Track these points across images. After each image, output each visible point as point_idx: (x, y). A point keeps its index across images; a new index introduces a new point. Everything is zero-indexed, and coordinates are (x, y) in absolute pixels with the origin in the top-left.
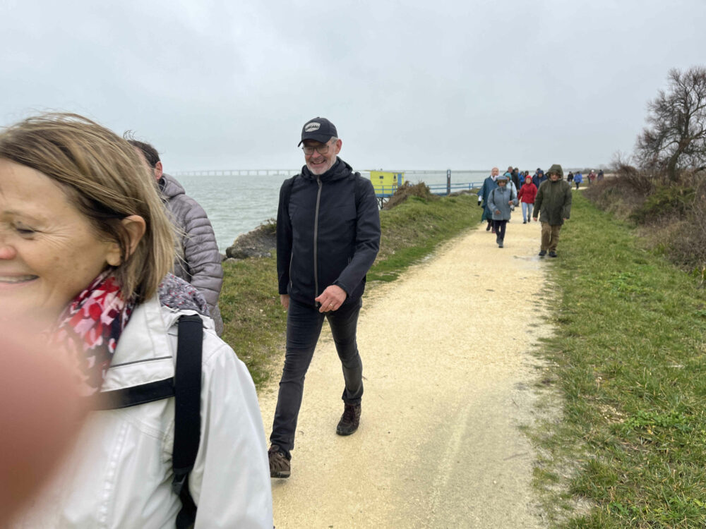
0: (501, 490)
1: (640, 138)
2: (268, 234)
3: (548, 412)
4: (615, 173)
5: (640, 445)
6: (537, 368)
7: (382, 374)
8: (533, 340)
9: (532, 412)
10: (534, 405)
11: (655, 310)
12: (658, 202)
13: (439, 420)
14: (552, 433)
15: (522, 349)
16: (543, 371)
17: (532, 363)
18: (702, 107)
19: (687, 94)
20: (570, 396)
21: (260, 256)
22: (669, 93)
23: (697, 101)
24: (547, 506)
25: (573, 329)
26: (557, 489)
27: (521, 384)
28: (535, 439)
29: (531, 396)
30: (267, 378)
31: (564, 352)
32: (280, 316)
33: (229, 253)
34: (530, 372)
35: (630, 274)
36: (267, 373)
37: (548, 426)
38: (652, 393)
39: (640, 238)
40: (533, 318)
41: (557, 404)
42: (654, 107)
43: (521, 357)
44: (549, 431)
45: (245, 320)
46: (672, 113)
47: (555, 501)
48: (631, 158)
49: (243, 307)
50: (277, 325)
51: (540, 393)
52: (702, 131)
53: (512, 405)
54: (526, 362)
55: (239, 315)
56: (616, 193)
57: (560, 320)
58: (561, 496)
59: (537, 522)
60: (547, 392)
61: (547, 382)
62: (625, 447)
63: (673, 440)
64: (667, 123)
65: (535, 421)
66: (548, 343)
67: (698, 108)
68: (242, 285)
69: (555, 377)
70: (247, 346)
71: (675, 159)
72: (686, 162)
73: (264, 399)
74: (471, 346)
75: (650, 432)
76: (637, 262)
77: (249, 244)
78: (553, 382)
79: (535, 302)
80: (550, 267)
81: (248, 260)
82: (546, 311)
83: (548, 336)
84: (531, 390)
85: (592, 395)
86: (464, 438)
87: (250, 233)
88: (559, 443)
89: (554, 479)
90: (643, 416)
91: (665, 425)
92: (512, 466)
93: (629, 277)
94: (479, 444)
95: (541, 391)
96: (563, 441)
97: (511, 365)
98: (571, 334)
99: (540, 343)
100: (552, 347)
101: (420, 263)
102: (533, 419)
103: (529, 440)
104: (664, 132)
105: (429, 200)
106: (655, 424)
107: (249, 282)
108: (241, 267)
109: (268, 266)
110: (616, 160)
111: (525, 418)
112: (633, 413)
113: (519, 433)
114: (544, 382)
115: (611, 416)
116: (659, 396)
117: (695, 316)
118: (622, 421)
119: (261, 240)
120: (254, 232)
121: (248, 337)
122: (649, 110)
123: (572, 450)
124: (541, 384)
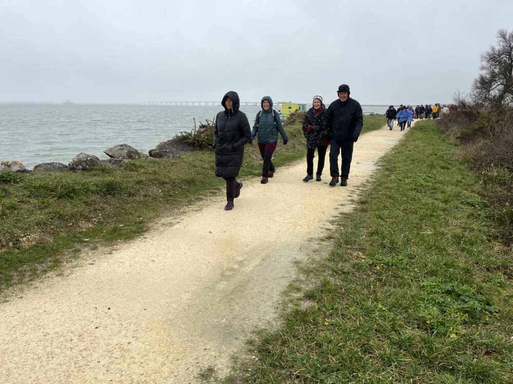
0: (262, 295)
1: (476, 81)
2: (181, 142)
3: (319, 254)
5: (369, 275)
6: (328, 229)
7: (224, 230)
8: (336, 213)
9: (309, 254)
10: (312, 250)
12: (478, 127)
14: (315, 266)
15: (325, 218)
16: (331, 232)
17: (327, 227)
20: (337, 245)
21: (171, 156)
22: (497, 48)
24: (284, 304)
25: (366, 207)
26: (298, 295)
27: (311, 238)
28: (301, 269)
29: (314, 246)
30: (146, 231)
32: (173, 194)
33: (151, 153)
34: (322, 232)
35: (430, 175)
36: (148, 228)
37: (313, 262)
38: (393, 246)
40: (345, 200)
41: (328, 251)
43: (321, 223)
45: (146, 196)
46: (500, 62)
47: (291, 301)
48: (468, 96)
49: (146, 187)
53: (298, 250)
54: (322, 226)
55: (142, 193)
56: (454, 121)
57: (361, 202)
58: (298, 299)
59: (274, 311)
60: (326, 243)
61: (329, 238)
62: (357, 275)
63: (391, 273)
64: (497, 71)
66: (345, 216)
69: (336, 235)
70: (143, 212)
71: (501, 97)
72: (508, 99)
73: (139, 242)
74: (291, 216)
75: (378, 268)
76: (442, 168)
77: (166, 148)
78: (333, 238)
79: (352, 191)
80: (378, 169)
81: (161, 158)
82: (356, 197)
83: (347, 212)
84: (316, 242)
85: (352, 245)
86: (254, 268)
87: (168, 141)
88: (315, 272)
89: (299, 290)
90: (378, 258)
91: (390, 264)
92: (277, 283)
93: (429, 177)
94: (263, 270)
95: (322, 243)
96: (318, 270)
97: (311, 227)
98: (364, 210)
99: (339, 215)
100: (346, 218)
101: (289, 165)
102: (306, 258)
103: (297, 269)
104: (494, 76)
106: (383, 263)
107: (156, 172)
108: (155, 162)
109: (175, 163)
111: (302, 257)
112: (371, 256)
113: (293, 266)
114: (327, 238)
115: (358, 257)
116: (396, 248)
118: (363, 261)
119: (175, 146)
120: (171, 140)
121: (145, 206)
122: (482, 61)
124: (325, 239)
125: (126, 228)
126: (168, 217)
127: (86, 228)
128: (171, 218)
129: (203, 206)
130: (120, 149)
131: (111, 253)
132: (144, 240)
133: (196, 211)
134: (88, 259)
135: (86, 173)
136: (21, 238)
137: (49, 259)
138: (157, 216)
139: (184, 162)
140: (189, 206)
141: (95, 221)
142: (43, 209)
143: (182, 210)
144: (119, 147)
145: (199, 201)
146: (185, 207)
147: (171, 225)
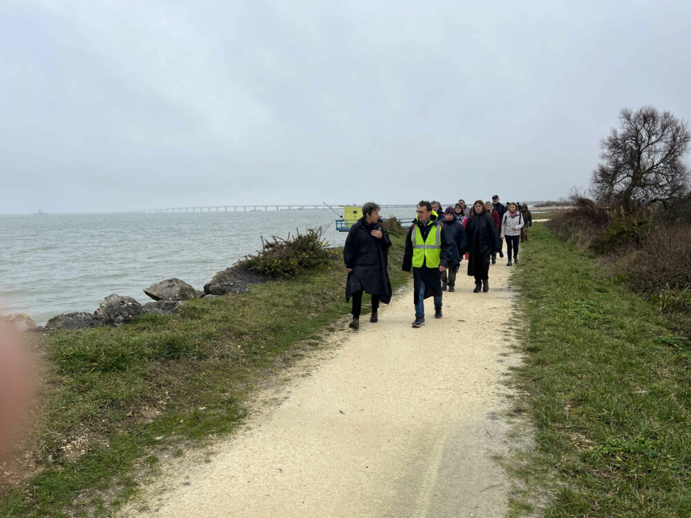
1: (595, 173)
2: (246, 270)
3: (520, 441)
4: (574, 205)
5: (609, 472)
6: (508, 397)
7: (359, 407)
8: (504, 369)
9: (505, 442)
10: (507, 434)
11: (618, 337)
12: (615, 232)
13: (415, 452)
14: (525, 463)
15: (494, 379)
16: (514, 400)
17: (504, 392)
18: (652, 144)
19: (638, 131)
20: (541, 425)
21: (238, 292)
22: (621, 132)
23: (647, 138)
25: (540, 357)
27: (494, 413)
28: (509, 469)
29: (504, 426)
30: (245, 415)
31: (534, 380)
32: (258, 351)
33: (208, 290)
34: (502, 402)
35: (592, 302)
36: (245, 410)
37: (521, 456)
38: (619, 420)
39: (600, 267)
40: (503, 347)
41: (529, 433)
42: (608, 144)
43: (493, 387)
44: (522, 460)
45: (223, 357)
46: (625, 150)
48: (587, 192)
49: (220, 343)
50: (254, 360)
51: (512, 423)
52: (653, 166)
53: (486, 436)
54: (498, 392)
55: (217, 352)
56: (576, 225)
57: (528, 349)
60: (519, 421)
61: (518, 411)
62: (595, 474)
63: (640, 466)
64: (620, 159)
65: (509, 451)
66: (519, 373)
67: (648, 145)
68: (220, 321)
69: (525, 405)
70: (225, 383)
71: (629, 192)
72: (639, 194)
73: (242, 437)
74: (444, 377)
75: (619, 459)
76: (598, 290)
77: (227, 280)
78: (524, 411)
79: (504, 332)
80: (517, 297)
81: (225, 296)
82: (515, 340)
83: (518, 365)
84: (504, 420)
85: (562, 423)
86: (440, 470)
87: (228, 269)
88: (533, 473)
89: (529, 509)
90: (611, 442)
91: (632, 451)
92: (488, 497)
93: (592, 305)
94: (455, 476)
95: (513, 420)
96: (536, 470)
97: (483, 395)
98: (540, 362)
99: (510, 372)
100: (522, 375)
101: (395, 294)
102: (506, 449)
103: (504, 470)
104: (618, 168)
105: (400, 234)
106: (622, 451)
107: (226, 317)
108: (219, 303)
109: (246, 301)
110: (573, 194)
111: (498, 448)
112: (602, 440)
113: (494, 464)
114: (515, 411)
115: (581, 443)
116: (624, 423)
117: (655, 342)
118: (591, 448)
119: (239, 276)
120: (231, 268)
121: (226, 374)
122: (603, 148)
123: (544, 478)
124: (513, 413)
125: (212, 412)
126: (265, 388)
127: (153, 419)
128: (273, 390)
129: (310, 368)
130: (169, 287)
131: (208, 461)
132: (248, 432)
133: (303, 376)
134: (176, 474)
135: (130, 327)
136: (64, 445)
137: (115, 479)
138: (251, 389)
139: (258, 298)
140: (290, 369)
141: (162, 404)
142: (85, 392)
143: (281, 376)
144: (167, 284)
145: (299, 359)
146: (284, 371)
147: (277, 402)
